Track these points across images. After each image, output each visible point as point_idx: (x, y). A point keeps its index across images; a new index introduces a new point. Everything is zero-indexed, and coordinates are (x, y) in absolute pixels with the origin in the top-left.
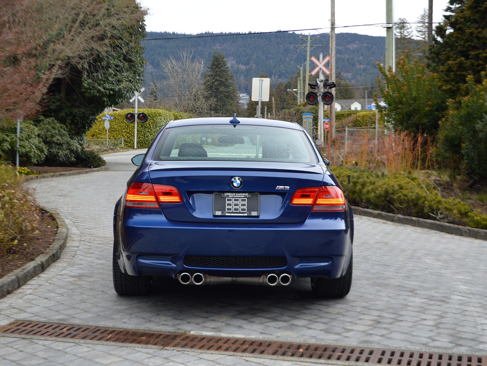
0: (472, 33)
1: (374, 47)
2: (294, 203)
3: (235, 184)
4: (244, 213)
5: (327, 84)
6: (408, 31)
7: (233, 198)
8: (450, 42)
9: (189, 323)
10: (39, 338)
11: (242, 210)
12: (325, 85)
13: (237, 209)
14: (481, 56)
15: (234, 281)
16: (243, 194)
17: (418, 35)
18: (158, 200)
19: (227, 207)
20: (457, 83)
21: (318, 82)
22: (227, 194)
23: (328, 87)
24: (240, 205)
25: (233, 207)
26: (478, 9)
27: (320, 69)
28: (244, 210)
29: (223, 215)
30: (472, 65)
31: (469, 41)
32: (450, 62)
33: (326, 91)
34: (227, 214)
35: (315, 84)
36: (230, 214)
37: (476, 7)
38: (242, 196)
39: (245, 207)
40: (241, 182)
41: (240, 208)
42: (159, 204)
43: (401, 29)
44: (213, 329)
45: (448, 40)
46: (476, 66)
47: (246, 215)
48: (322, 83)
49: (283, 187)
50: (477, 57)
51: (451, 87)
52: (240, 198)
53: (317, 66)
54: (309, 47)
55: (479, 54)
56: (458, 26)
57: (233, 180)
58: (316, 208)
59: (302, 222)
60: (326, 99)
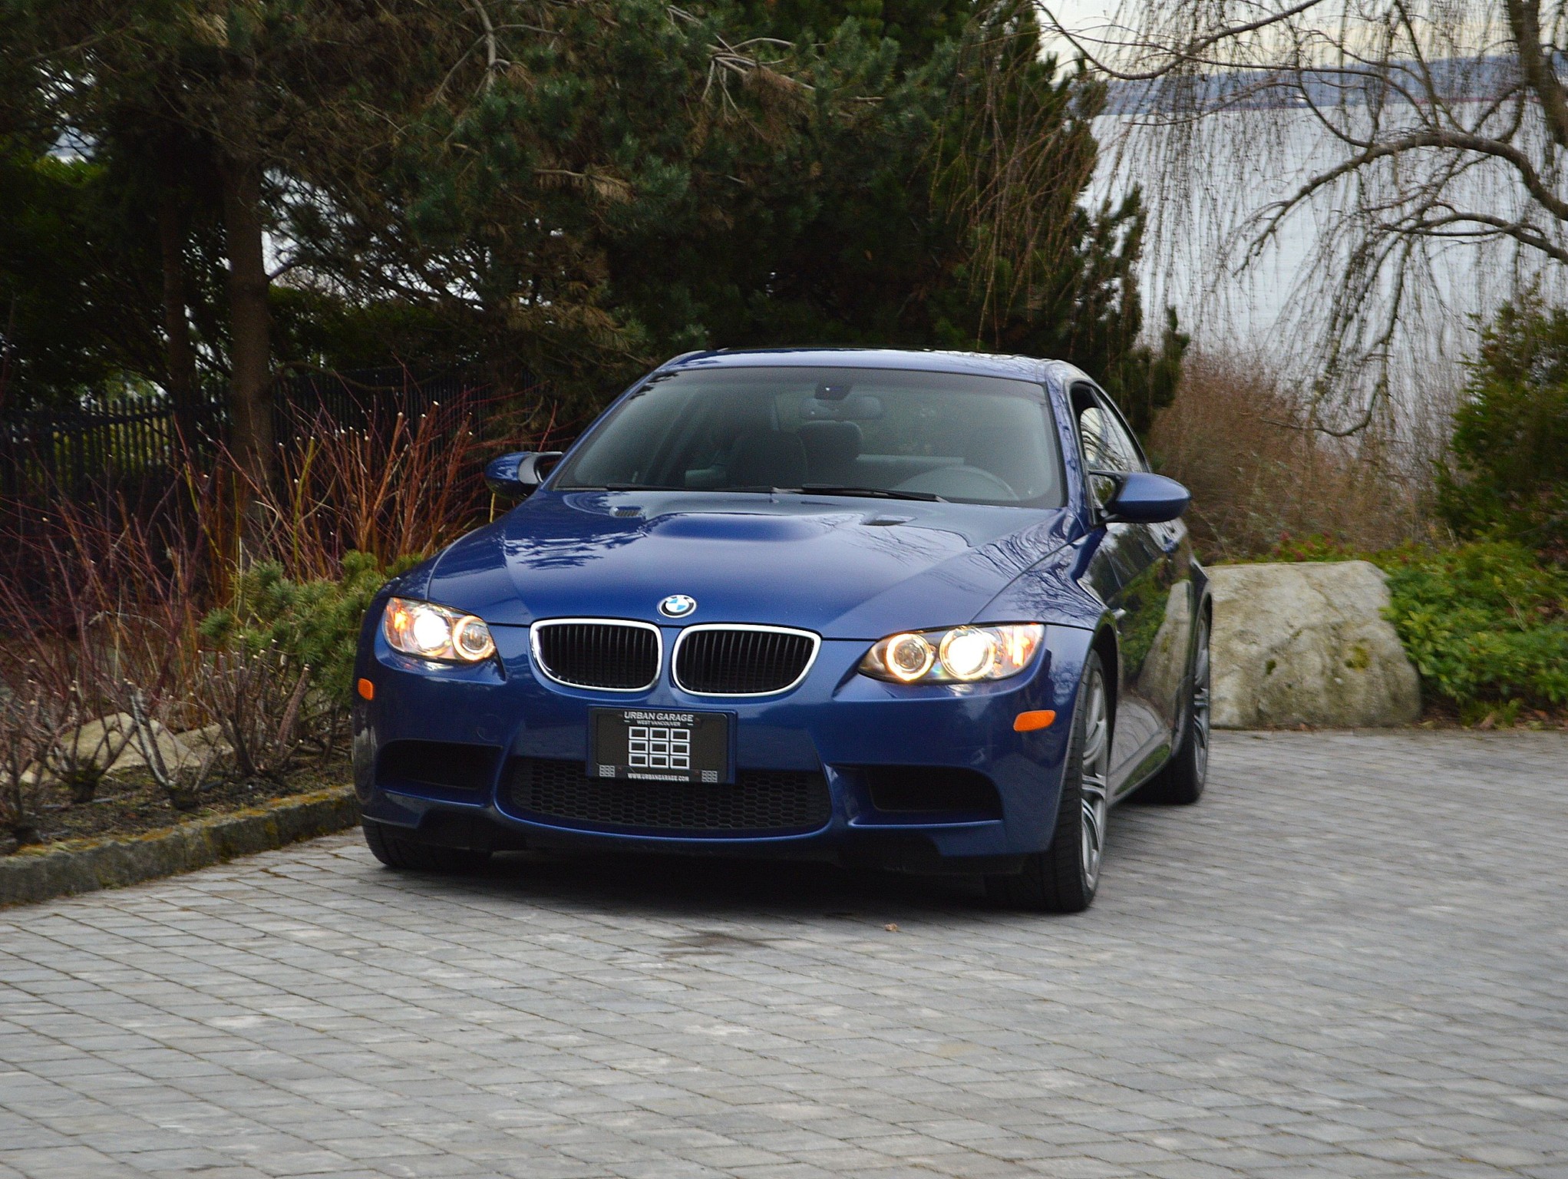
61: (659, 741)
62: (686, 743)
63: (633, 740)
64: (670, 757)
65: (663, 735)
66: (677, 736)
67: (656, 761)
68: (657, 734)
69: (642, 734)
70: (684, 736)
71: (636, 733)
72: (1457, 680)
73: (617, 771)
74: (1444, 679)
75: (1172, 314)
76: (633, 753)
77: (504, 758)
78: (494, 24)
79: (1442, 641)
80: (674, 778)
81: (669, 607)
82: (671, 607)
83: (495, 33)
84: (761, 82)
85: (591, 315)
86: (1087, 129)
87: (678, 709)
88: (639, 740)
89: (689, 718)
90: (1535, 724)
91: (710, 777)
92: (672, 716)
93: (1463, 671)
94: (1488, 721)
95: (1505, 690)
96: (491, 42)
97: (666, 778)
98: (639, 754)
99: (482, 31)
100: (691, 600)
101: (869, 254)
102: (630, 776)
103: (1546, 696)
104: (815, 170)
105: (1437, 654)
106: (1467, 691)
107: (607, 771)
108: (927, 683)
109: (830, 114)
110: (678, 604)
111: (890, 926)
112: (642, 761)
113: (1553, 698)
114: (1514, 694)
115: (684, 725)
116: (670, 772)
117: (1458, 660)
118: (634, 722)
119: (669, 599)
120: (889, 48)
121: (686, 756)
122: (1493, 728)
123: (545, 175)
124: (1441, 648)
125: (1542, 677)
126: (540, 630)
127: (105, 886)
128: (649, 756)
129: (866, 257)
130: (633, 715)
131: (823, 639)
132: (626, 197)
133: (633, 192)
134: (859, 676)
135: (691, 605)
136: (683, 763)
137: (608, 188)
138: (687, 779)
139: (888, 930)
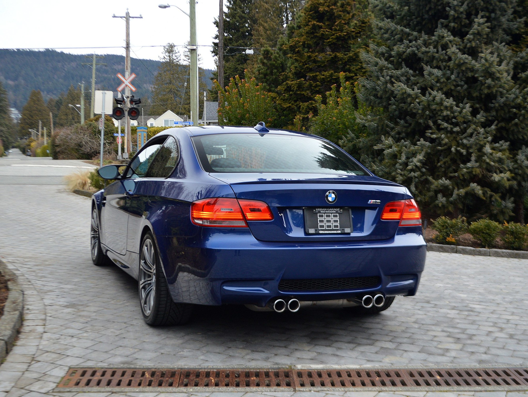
0: (309, 57)
1: (138, 68)
2: (384, 217)
3: (330, 199)
4: (337, 230)
5: (134, 100)
6: (176, 55)
7: (324, 213)
8: (276, 65)
9: (276, 355)
10: (133, 390)
11: (335, 226)
12: (132, 101)
13: (330, 226)
14: (318, 77)
15: (314, 304)
16: (335, 210)
17: (185, 59)
18: (245, 218)
19: (320, 224)
20: (295, 101)
21: (125, 98)
22: (318, 210)
23: (134, 103)
24: (332, 221)
25: (325, 224)
26: (315, 34)
27: (126, 85)
28: (337, 226)
29: (317, 232)
30: (311, 85)
31: (306, 64)
32: (289, 82)
33: (132, 106)
34: (320, 232)
35: (122, 100)
36: (323, 232)
37: (313, 33)
38: (333, 212)
39: (338, 224)
40: (336, 196)
41: (332, 224)
42: (246, 223)
43: (169, 53)
44: (312, 361)
45: (274, 62)
46: (314, 87)
47: (340, 232)
48: (129, 99)
49: (375, 201)
50: (314, 79)
51: (290, 105)
52: (331, 213)
53: (124, 82)
54: (94, 66)
55: (317, 76)
56: (297, 50)
57: (327, 193)
58: (403, 223)
59: (391, 239)
60: (132, 115)
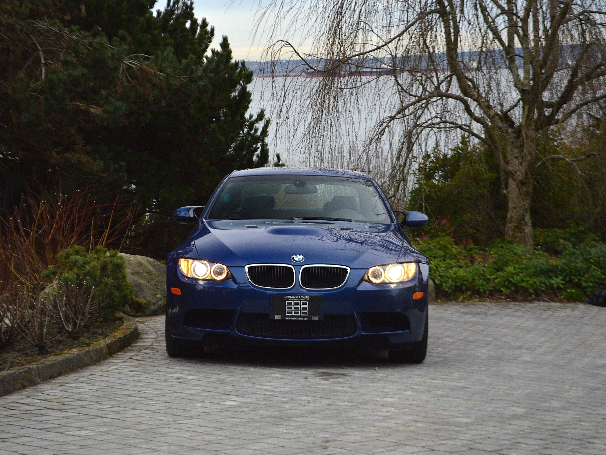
61: (297, 306)
62: (307, 306)
63: (287, 306)
64: (301, 311)
65: (298, 304)
66: (303, 304)
67: (295, 313)
68: (296, 304)
69: (291, 303)
70: (306, 304)
71: (288, 303)
72: (448, 285)
73: (281, 317)
74: (444, 285)
75: (278, 156)
76: (287, 310)
77: (238, 313)
78: (41, 47)
79: (441, 271)
80: (302, 319)
81: (295, 259)
82: (296, 259)
83: (43, 51)
84: (141, 70)
85: (84, 157)
86: (246, 87)
87: (304, 295)
88: (289, 306)
89: (308, 297)
90: (477, 300)
91: (315, 318)
92: (302, 297)
93: (450, 282)
94: (460, 299)
95: (464, 288)
96: (41, 54)
97: (299, 319)
98: (289, 311)
99: (36, 49)
100: (303, 257)
101: (169, 134)
102: (286, 318)
103: (479, 289)
104: (163, 103)
105: (440, 276)
106: (451, 289)
107: (278, 317)
108: (384, 284)
109: (172, 82)
110: (298, 258)
111: (376, 368)
112: (291, 313)
113: (482, 290)
114: (468, 290)
115: (306, 300)
116: (300, 317)
117: (448, 278)
118: (288, 299)
119: (294, 256)
120: (192, 58)
121: (306, 311)
122: (462, 301)
123: (69, 105)
124: (441, 274)
125: (477, 283)
126: (249, 268)
127: (88, 365)
128: (293, 311)
129: (169, 136)
130: (287, 297)
131: (351, 269)
132: (102, 113)
133: (105, 111)
134: (364, 282)
135: (303, 258)
136: (306, 313)
137: (94, 110)
138: (307, 319)
139: (375, 370)
